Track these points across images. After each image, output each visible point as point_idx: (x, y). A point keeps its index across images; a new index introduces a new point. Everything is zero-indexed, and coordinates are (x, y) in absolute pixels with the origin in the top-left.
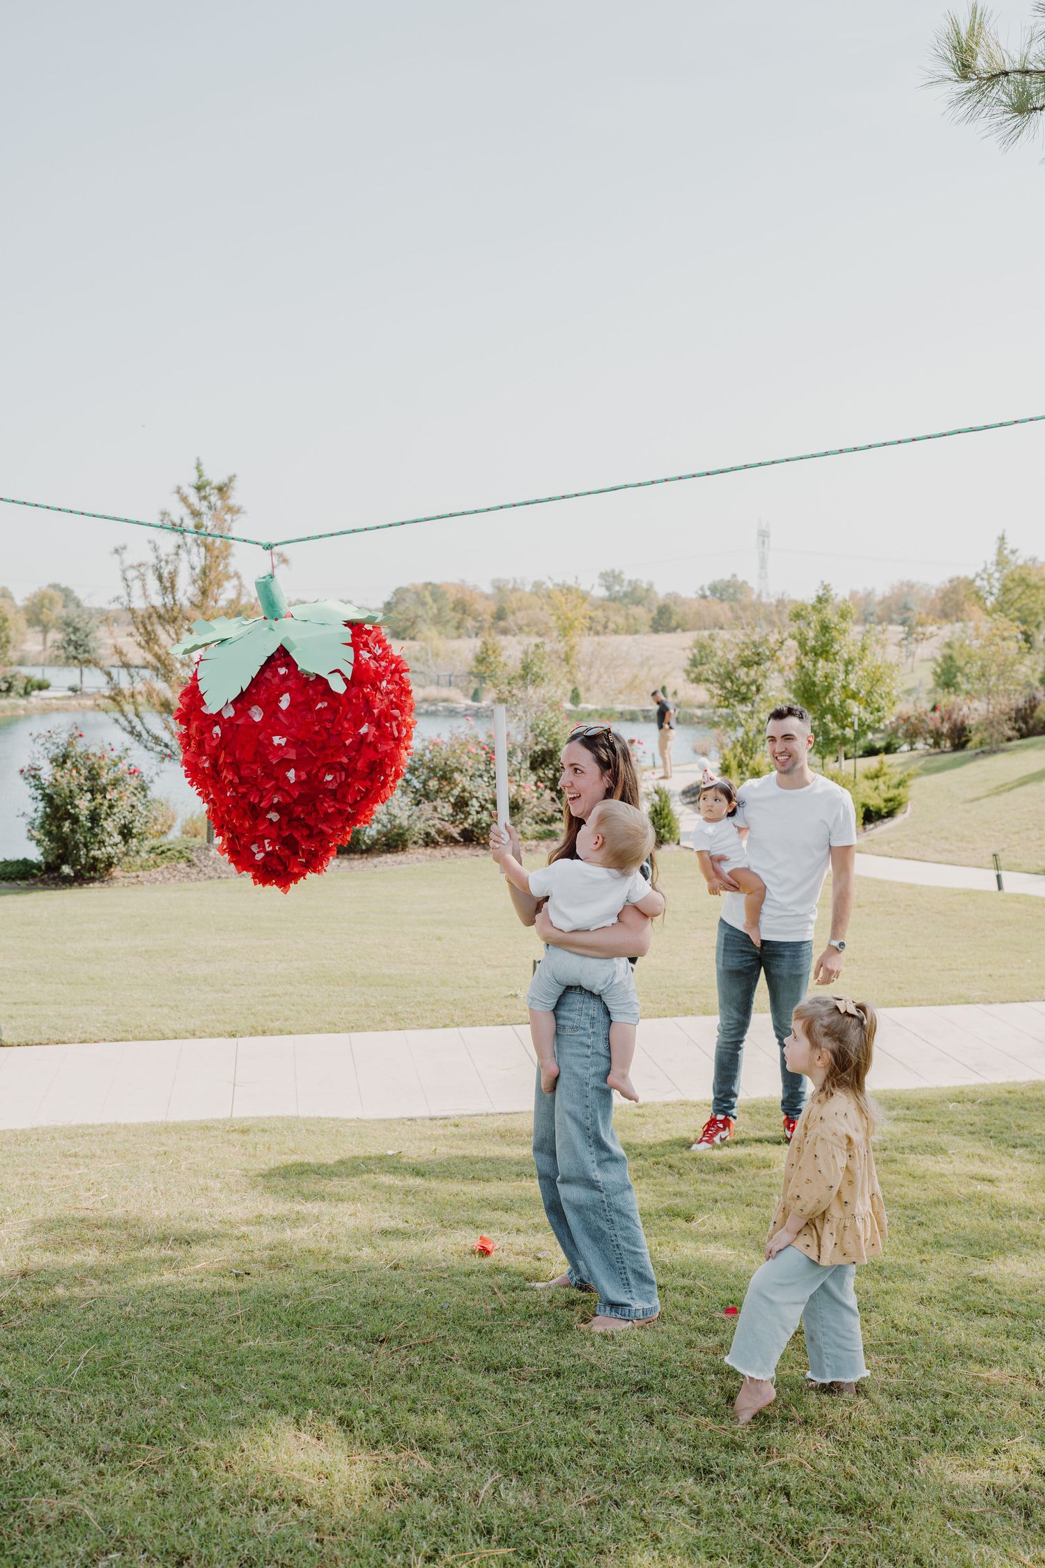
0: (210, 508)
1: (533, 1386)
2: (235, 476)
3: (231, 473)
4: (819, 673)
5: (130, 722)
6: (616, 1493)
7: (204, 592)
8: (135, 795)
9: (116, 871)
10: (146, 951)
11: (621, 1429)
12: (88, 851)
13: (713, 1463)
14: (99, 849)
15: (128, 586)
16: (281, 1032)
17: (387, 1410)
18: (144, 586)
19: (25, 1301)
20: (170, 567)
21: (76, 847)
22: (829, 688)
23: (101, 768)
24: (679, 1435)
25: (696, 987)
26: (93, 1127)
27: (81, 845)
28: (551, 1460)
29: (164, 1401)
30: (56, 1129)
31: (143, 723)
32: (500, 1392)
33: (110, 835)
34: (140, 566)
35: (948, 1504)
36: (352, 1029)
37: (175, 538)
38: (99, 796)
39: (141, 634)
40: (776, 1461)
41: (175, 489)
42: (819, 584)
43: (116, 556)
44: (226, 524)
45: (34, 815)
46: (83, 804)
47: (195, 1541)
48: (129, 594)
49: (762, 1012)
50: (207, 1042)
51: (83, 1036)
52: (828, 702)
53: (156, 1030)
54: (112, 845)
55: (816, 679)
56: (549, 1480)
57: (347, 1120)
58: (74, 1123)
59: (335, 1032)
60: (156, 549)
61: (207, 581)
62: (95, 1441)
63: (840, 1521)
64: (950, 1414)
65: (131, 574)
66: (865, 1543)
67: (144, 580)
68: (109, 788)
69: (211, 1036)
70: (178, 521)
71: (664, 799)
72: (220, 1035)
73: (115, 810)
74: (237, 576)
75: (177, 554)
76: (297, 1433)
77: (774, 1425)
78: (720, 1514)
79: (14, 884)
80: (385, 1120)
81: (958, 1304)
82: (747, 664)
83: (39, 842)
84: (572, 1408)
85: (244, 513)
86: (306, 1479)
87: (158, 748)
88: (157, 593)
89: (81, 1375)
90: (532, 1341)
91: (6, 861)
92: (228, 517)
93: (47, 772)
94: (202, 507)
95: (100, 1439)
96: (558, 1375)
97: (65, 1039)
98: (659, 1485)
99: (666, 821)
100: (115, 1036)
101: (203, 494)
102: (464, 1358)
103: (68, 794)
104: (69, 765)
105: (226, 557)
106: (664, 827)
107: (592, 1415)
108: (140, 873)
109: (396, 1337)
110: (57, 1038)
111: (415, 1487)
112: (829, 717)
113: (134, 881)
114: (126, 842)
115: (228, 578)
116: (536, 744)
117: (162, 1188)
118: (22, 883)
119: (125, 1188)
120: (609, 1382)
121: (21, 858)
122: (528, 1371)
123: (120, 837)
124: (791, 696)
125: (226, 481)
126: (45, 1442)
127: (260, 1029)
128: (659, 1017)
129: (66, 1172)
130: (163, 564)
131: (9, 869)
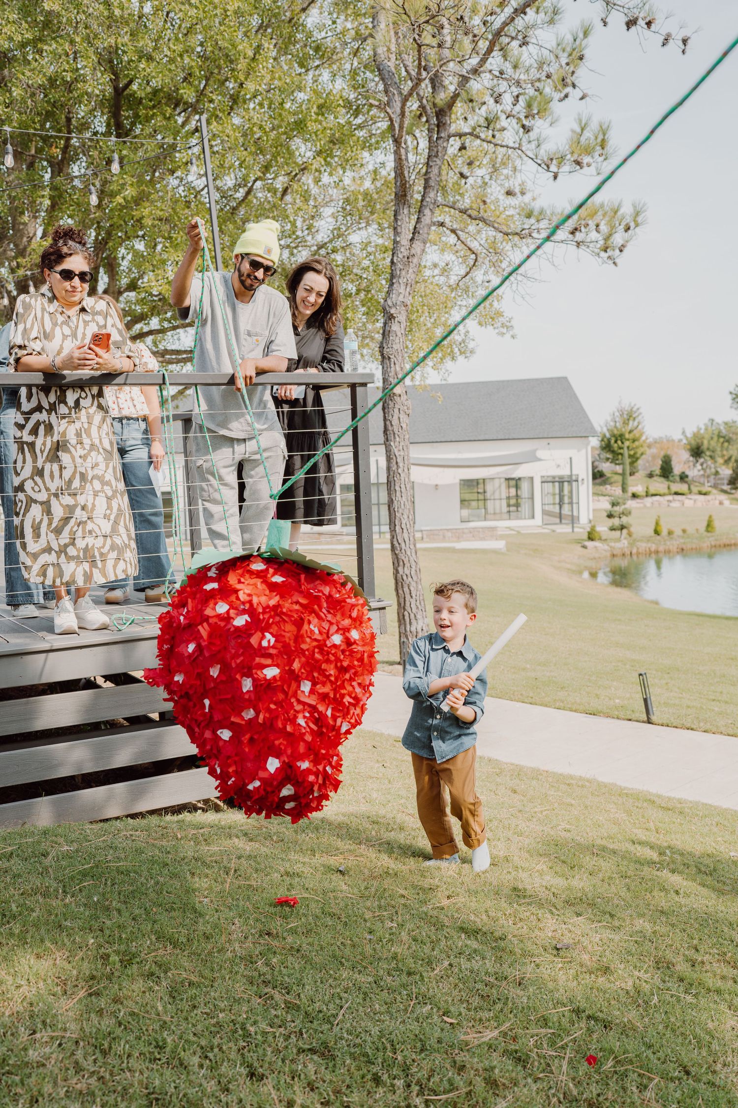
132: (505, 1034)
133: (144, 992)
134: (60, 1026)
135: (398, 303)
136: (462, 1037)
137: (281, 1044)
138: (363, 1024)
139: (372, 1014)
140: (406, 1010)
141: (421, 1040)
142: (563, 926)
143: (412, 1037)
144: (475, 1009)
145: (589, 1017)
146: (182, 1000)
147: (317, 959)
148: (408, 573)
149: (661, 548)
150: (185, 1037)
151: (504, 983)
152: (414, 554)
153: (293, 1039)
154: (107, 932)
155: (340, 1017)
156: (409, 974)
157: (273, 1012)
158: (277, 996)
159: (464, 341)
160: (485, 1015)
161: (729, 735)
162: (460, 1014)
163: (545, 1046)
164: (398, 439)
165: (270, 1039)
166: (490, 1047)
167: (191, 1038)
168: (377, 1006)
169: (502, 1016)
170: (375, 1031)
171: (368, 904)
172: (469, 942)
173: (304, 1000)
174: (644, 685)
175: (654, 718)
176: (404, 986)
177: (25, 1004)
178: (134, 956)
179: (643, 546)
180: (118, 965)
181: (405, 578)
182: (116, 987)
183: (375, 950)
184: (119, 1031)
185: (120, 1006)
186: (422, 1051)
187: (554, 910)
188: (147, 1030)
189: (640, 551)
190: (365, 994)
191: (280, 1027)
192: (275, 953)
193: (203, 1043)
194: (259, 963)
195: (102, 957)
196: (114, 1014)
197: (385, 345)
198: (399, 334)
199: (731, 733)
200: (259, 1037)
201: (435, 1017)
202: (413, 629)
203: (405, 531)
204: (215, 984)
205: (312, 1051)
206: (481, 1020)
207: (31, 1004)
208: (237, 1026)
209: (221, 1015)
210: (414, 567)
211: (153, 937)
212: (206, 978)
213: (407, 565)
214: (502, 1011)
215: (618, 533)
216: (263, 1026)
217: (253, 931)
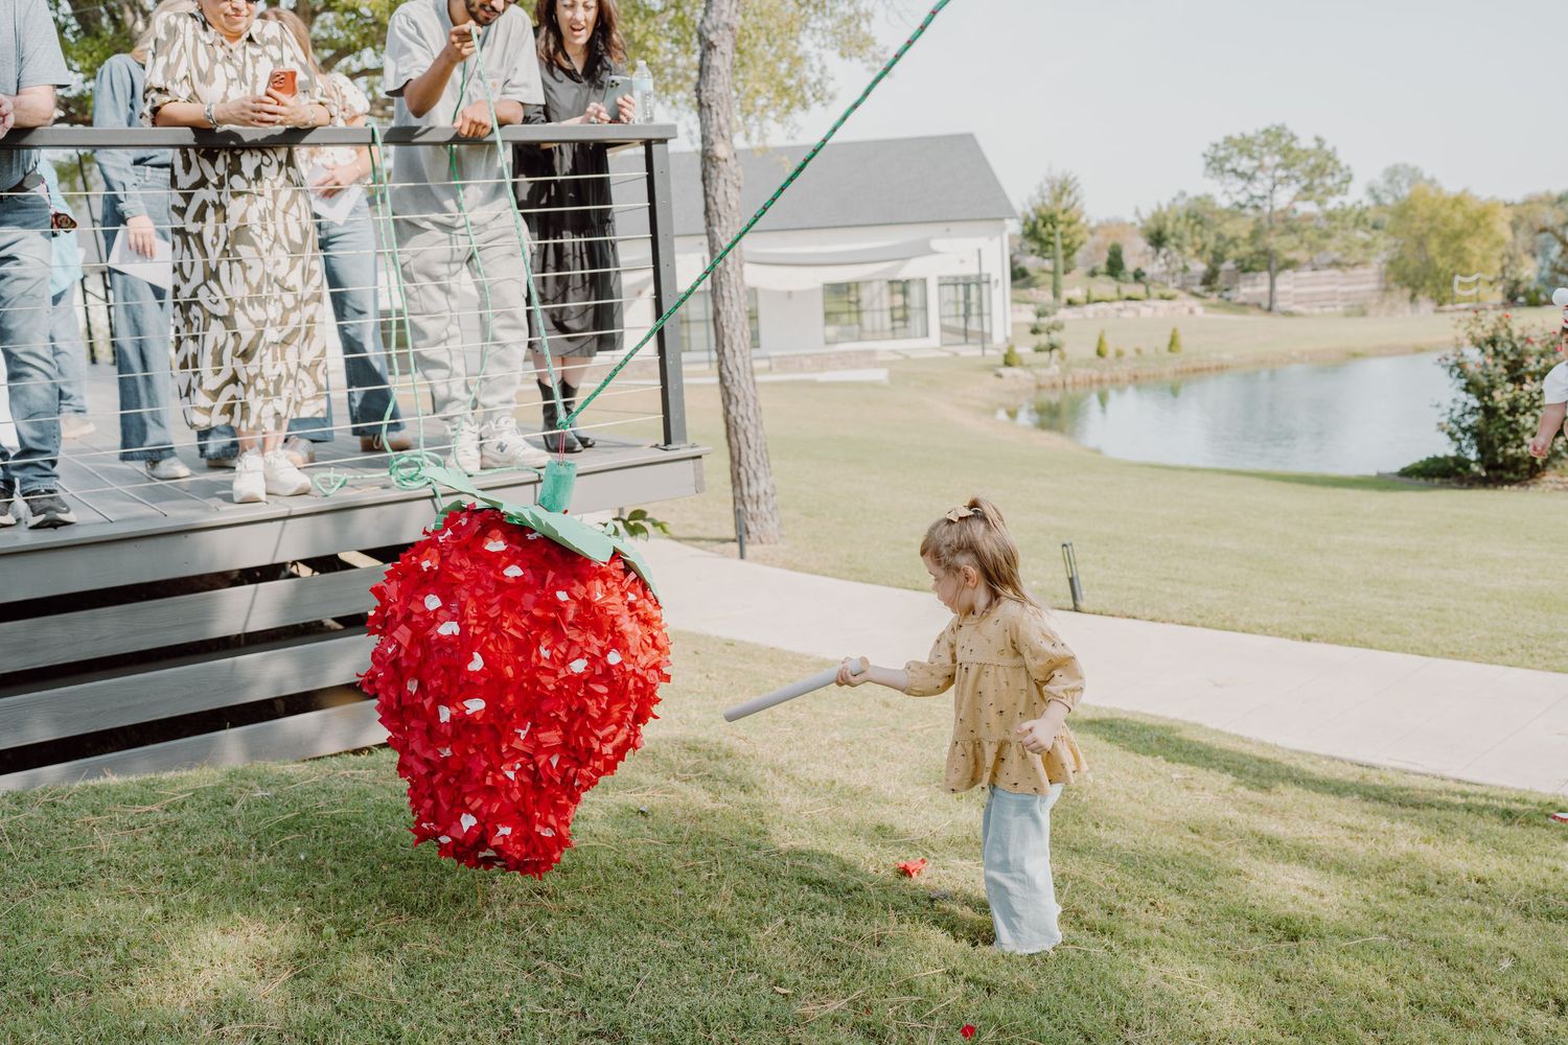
9: (1544, 476)
12: (1506, 449)
14: (1518, 447)
21: (1491, 445)
45: (1452, 406)
113: (1560, 486)
132: (855, 1004)
133: (371, 971)
134: (256, 1017)
135: (721, 25)
136: (799, 1010)
137: (557, 1027)
138: (667, 1000)
139: (679, 987)
140: (725, 981)
141: (743, 1016)
142: (941, 871)
143: (732, 1012)
144: (818, 976)
145: (967, 980)
146: (423, 978)
147: (605, 922)
148: (743, 413)
149: (1106, 376)
150: (427, 1023)
151: (858, 942)
152: (751, 388)
153: (573, 1021)
154: (319, 898)
155: (637, 992)
156: (731, 936)
157: (547, 989)
158: (552, 970)
159: (819, 82)
160: (831, 983)
161: (1183, 624)
162: (797, 983)
163: (909, 1017)
164: (724, 223)
165: (542, 1021)
166: (835, 1021)
167: (435, 1023)
168: (686, 977)
169: (852, 985)
170: (683, 1006)
171: (679, 851)
172: (813, 895)
173: (588, 973)
174: (1069, 561)
175: (1082, 604)
176: (723, 951)
177: (207, 991)
178: (356, 926)
179: (1081, 373)
180: (335, 939)
181: (739, 420)
182: (333, 965)
183: (685, 908)
184: (337, 1020)
185: (339, 990)
186: (744, 1028)
187: (930, 852)
188: (374, 1017)
189: (1077, 380)
190: (671, 962)
191: (556, 1007)
192: (550, 916)
193: (452, 1029)
194: (528, 929)
195: (312, 930)
196: (331, 999)
197: (702, 87)
198: (722, 70)
199: (1186, 620)
200: (527, 1019)
201: (764, 988)
202: (753, 491)
203: (738, 354)
204: (469, 958)
205: (599, 1034)
206: (824, 989)
207: (216, 991)
208: (497, 1007)
209: (475, 996)
210: (751, 405)
211: (383, 903)
212: (455, 951)
213: (742, 402)
214: (853, 977)
215: (1047, 354)
216: (532, 1005)
217: (521, 891)
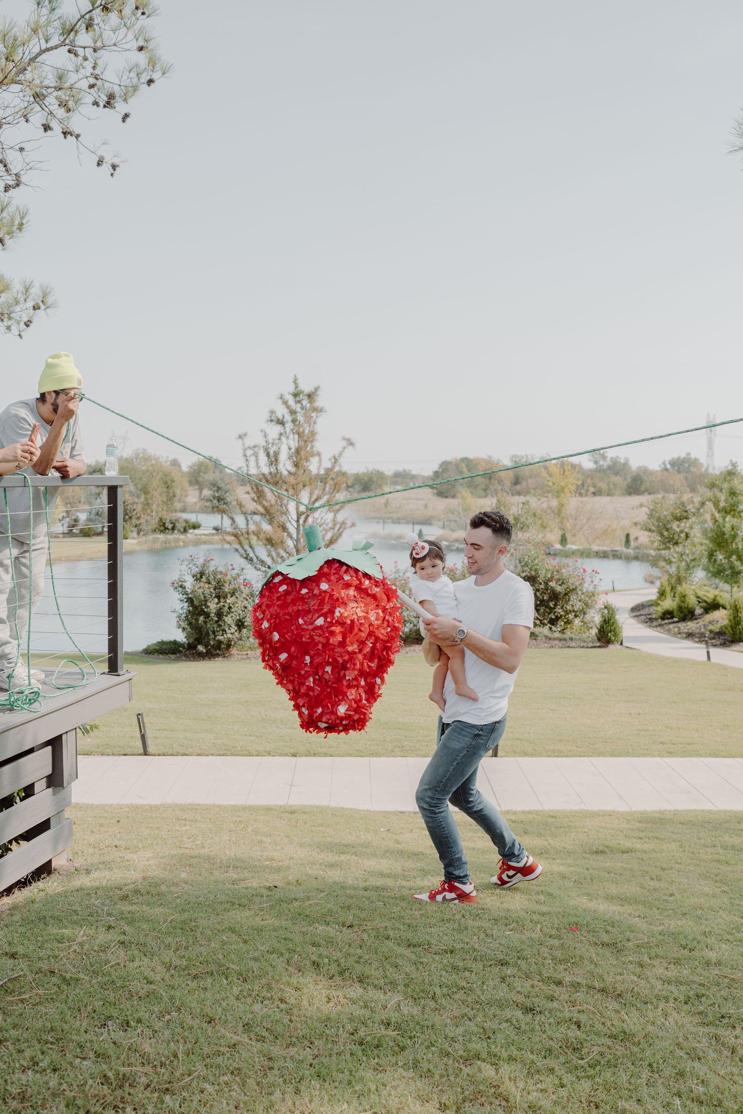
0: (302, 408)
1: (435, 956)
2: (319, 387)
3: (316, 385)
4: (728, 525)
5: (246, 551)
6: (471, 1014)
7: (296, 465)
8: (247, 600)
9: (234, 651)
10: (246, 702)
11: (483, 983)
12: (215, 636)
13: (536, 1005)
14: (223, 635)
15: (247, 460)
16: (326, 755)
17: (343, 961)
18: (257, 461)
19: (142, 891)
20: (274, 448)
21: (207, 634)
22: (734, 537)
23: (226, 582)
24: (519, 989)
25: (610, 738)
26: (198, 805)
27: (211, 633)
28: (435, 993)
29: (213, 945)
30: (176, 805)
31: (254, 552)
32: (413, 957)
33: (230, 626)
34: (254, 447)
35: (681, 1040)
36: (372, 755)
37: (278, 429)
38: (222, 600)
39: (255, 492)
40: (578, 1007)
41: (279, 396)
42: (729, 462)
43: (240, 440)
44: (313, 420)
45: (181, 612)
46: (213, 606)
47: (220, 1010)
48: (247, 466)
49: (652, 757)
50: (278, 759)
51: (199, 752)
52: (734, 546)
53: (246, 750)
54: (231, 633)
55: (724, 529)
56: (432, 1004)
57: (360, 811)
58: (188, 802)
59: (361, 756)
60: (265, 436)
61: (299, 457)
62: (171, 959)
63: (609, 1042)
64: (699, 995)
65: (249, 452)
66: (619, 1053)
67: (257, 457)
68: (229, 596)
69: (280, 755)
70: (281, 417)
71: (611, 612)
72: (286, 755)
73: (233, 610)
74: (319, 454)
75: (279, 439)
76: (287, 967)
77: (582, 989)
78: (533, 1030)
79: (167, 657)
80: (385, 812)
81: (730, 937)
82: (679, 519)
83: (184, 629)
84: (455, 968)
85: (325, 411)
86: (288, 989)
87: (263, 569)
88: (266, 465)
89: (167, 927)
90: (440, 933)
91: (163, 641)
92: (314, 415)
93: (189, 583)
94: (297, 408)
95: (174, 959)
96: (452, 952)
97: (188, 753)
98: (498, 1012)
99: (612, 628)
100: (219, 753)
101: (298, 399)
102: (396, 939)
103: (203, 598)
104: (204, 579)
105: (312, 441)
106: (611, 632)
107: (467, 974)
108: (249, 652)
109: (357, 925)
110: (182, 752)
111: (350, 999)
112: (734, 557)
113: (244, 657)
114: (240, 631)
115: (313, 455)
116: (523, 572)
117: (234, 839)
118: (173, 656)
119: (212, 838)
120: (483, 958)
121: (172, 640)
122: (434, 948)
123: (236, 628)
124: (707, 542)
125: (313, 390)
126: (144, 958)
127: (312, 752)
128: (580, 756)
129: (178, 828)
130: (270, 445)
131: (164, 647)
174: (142, 723)
175: (150, 749)
